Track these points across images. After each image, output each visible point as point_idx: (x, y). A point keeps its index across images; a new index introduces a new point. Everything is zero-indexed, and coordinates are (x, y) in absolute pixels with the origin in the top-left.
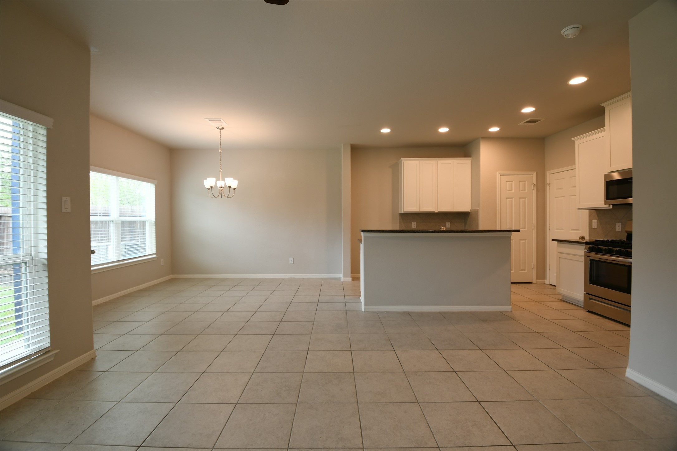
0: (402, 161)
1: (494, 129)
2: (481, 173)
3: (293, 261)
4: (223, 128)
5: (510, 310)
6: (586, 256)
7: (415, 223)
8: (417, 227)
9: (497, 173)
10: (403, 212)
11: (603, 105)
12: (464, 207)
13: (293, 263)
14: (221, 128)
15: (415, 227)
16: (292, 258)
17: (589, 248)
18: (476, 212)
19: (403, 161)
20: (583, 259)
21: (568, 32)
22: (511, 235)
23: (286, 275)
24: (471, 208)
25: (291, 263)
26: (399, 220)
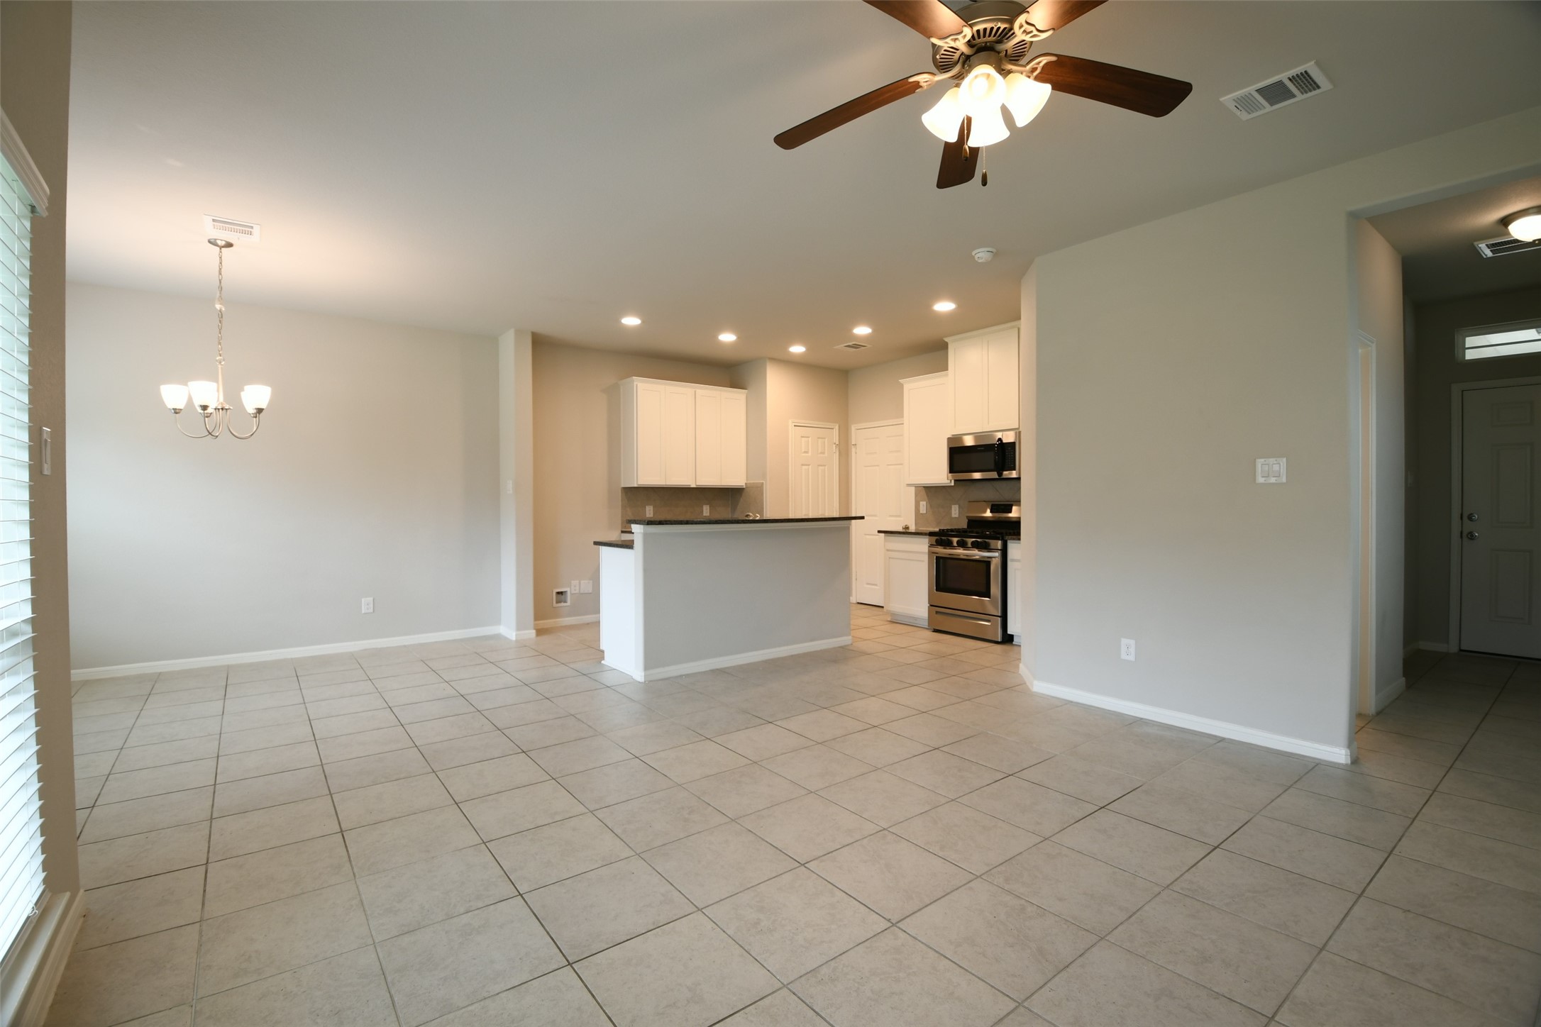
0: (633, 381)
1: (797, 349)
2: (768, 421)
3: (372, 606)
4: (229, 245)
5: (849, 643)
6: (931, 553)
7: (651, 508)
8: (654, 515)
9: (790, 421)
10: (636, 486)
11: (946, 340)
12: (735, 479)
13: (371, 610)
14: (223, 243)
15: (652, 515)
16: (372, 599)
17: (937, 541)
18: (759, 488)
19: (635, 383)
20: (926, 558)
21: (981, 255)
22: (850, 524)
23: (353, 643)
24: (747, 480)
25: (367, 611)
26: (622, 501)
